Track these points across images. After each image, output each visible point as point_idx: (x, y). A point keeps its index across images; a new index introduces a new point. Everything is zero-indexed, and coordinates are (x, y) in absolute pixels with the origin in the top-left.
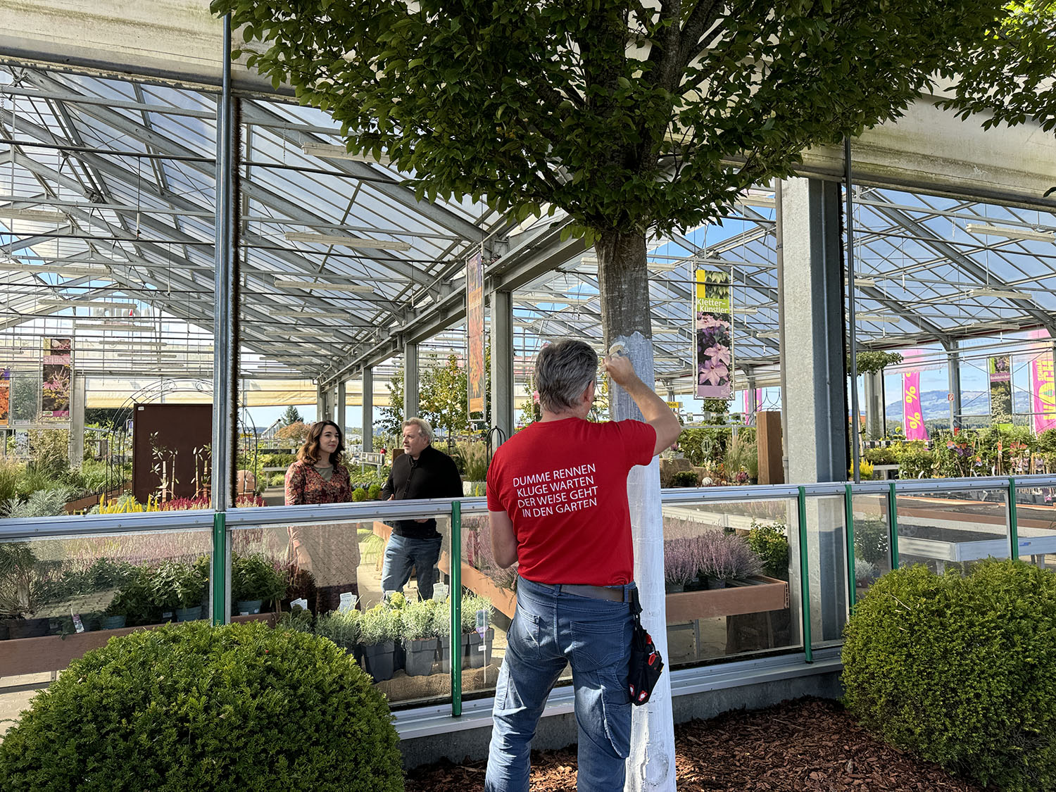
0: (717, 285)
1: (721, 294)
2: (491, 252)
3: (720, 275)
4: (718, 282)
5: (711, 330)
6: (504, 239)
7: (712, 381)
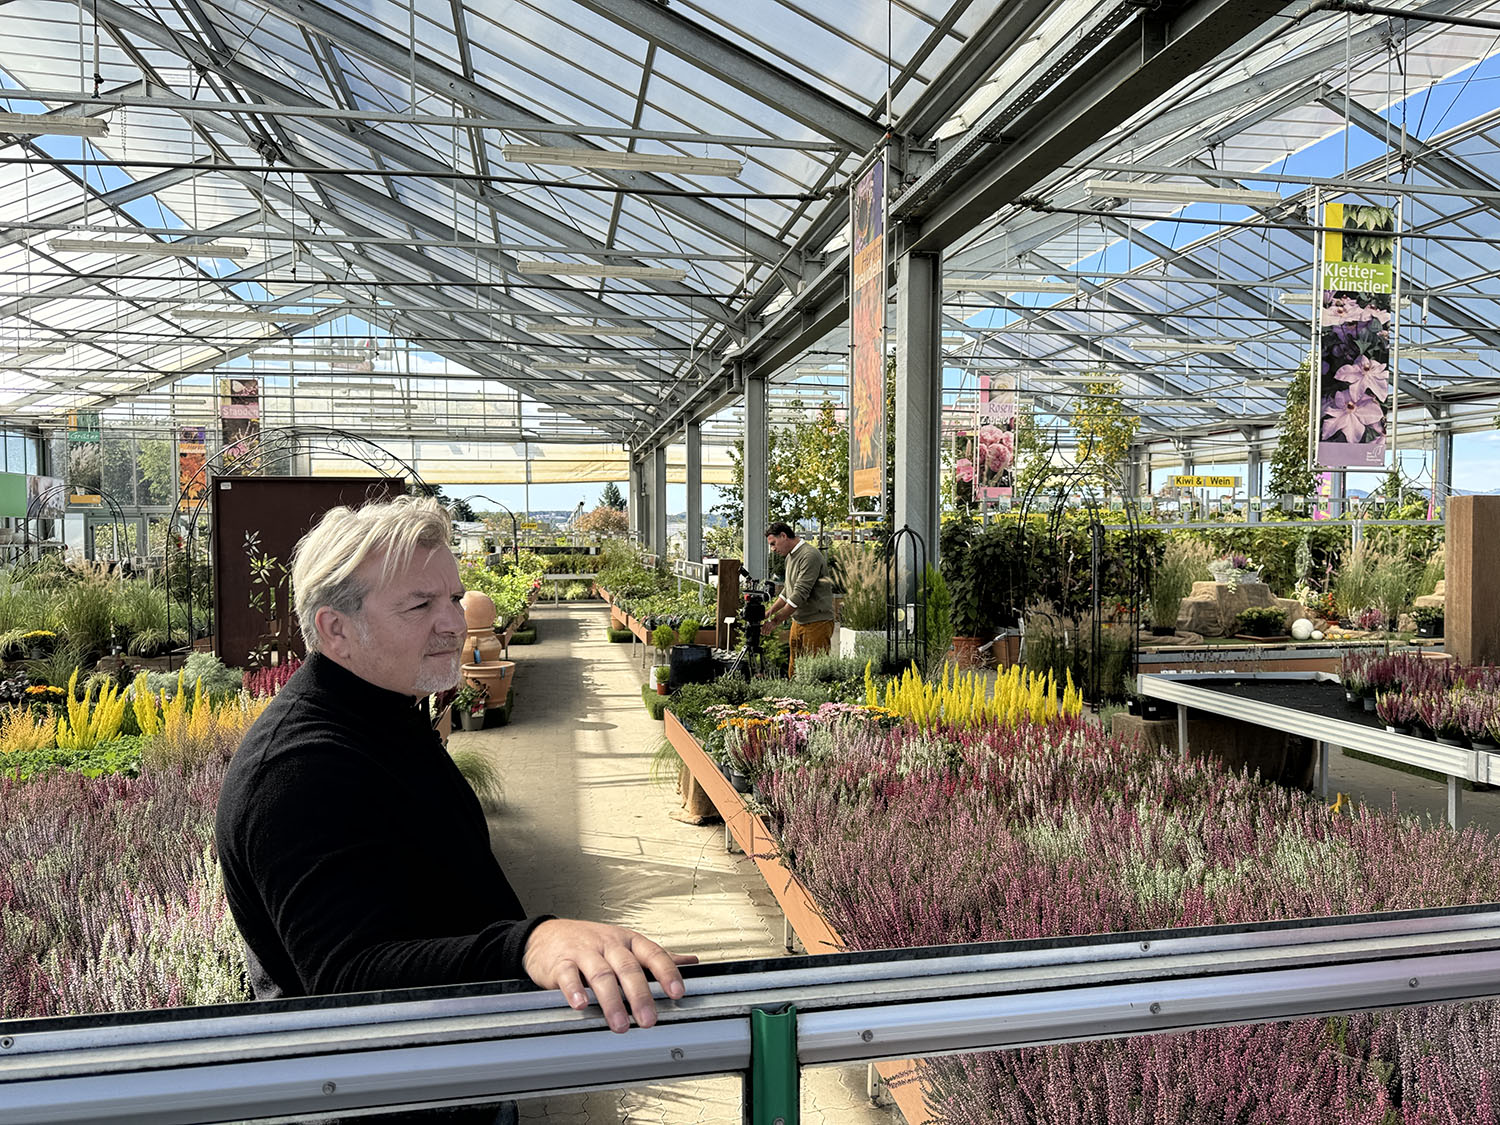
0: (1369, 235)
1: (1375, 252)
2: (901, 174)
3: (1376, 214)
4: (1371, 228)
5: (1352, 330)
6: (927, 145)
7: (1349, 434)
